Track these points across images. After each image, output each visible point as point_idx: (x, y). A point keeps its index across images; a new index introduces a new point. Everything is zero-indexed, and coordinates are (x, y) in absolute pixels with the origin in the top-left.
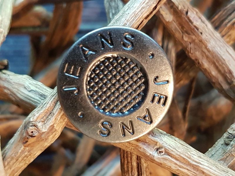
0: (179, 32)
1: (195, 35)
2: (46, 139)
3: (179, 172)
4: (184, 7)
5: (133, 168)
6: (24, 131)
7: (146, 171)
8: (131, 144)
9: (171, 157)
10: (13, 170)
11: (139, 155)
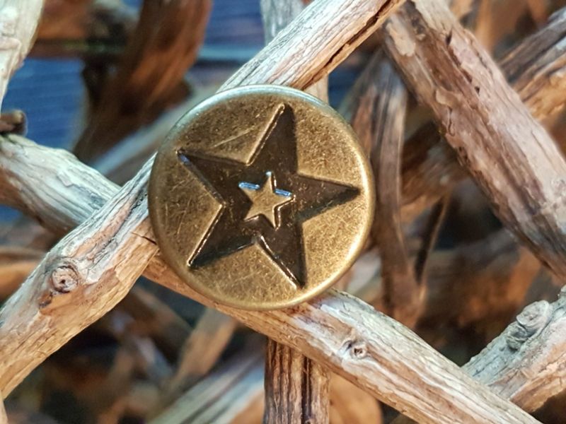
0: (428, 82)
1: (463, 92)
2: (94, 302)
3: (395, 401)
4: (443, 25)
5: (293, 386)
6: (44, 278)
7: (321, 394)
8: (292, 328)
9: (381, 363)
10: (11, 366)
11: (309, 356)
